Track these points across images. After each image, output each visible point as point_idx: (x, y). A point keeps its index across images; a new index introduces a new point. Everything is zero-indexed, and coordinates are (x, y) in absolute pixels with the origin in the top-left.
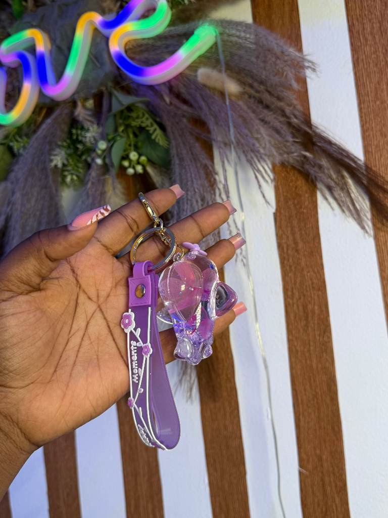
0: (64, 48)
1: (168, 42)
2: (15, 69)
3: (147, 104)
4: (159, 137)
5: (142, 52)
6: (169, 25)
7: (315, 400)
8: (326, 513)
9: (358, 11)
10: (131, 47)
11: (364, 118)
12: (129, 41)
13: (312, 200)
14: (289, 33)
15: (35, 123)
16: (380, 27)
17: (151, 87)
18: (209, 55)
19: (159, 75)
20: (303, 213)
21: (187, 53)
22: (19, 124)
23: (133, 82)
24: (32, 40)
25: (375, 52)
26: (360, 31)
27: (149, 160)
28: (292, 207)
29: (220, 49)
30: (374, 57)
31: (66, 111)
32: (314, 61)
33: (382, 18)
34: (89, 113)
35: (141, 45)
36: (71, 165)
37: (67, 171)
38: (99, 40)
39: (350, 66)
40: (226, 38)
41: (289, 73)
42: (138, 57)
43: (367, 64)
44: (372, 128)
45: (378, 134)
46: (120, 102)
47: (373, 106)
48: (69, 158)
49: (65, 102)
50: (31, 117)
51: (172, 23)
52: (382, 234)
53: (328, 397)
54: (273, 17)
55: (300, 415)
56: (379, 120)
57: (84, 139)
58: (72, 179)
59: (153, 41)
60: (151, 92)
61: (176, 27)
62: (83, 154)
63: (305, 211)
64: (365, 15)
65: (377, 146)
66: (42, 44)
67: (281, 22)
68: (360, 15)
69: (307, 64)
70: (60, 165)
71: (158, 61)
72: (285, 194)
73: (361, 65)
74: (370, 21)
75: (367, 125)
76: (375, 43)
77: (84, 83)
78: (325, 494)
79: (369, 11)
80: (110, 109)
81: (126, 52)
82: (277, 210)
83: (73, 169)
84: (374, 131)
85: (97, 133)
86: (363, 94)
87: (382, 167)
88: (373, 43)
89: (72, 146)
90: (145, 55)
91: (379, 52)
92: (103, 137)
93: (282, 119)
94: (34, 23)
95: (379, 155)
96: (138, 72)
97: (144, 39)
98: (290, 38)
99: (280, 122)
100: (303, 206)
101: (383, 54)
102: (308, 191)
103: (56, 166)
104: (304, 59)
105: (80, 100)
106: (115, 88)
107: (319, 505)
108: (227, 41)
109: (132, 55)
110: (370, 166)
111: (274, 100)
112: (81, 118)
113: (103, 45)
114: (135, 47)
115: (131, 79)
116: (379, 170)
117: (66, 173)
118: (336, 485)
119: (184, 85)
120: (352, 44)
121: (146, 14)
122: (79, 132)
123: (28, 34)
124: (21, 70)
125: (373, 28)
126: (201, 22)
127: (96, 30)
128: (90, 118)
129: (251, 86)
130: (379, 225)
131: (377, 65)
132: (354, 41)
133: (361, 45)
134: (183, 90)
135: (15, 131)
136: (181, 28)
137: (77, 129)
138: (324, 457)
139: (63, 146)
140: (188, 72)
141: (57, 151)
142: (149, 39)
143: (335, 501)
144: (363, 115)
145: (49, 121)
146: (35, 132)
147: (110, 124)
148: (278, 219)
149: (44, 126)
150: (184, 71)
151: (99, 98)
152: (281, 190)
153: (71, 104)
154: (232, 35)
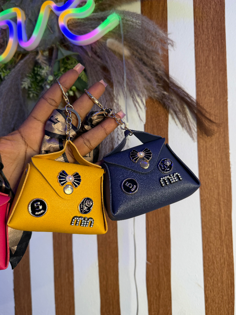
0: (33, 20)
1: (92, 22)
2: (5, 30)
3: (78, 56)
4: (83, 76)
5: (77, 26)
6: (93, 12)
7: (158, 227)
8: (158, 285)
9: (200, 14)
10: (71, 23)
11: (198, 76)
12: (70, 20)
13: (166, 119)
14: (161, 23)
15: (15, 62)
16: (212, 25)
17: (81, 47)
18: (115, 31)
19: (85, 40)
20: (160, 126)
21: (102, 29)
22: (6, 62)
23: (71, 43)
24: (15, 14)
25: (208, 39)
26: (201, 26)
27: (77, 89)
28: (154, 122)
29: (122, 28)
30: (207, 42)
31: (32, 57)
32: (173, 41)
33: (213, 19)
34: (45, 58)
35: (77, 23)
36: (33, 87)
37: (31, 91)
38: (53, 17)
39: (193, 45)
40: (125, 22)
41: (158, 45)
42: (74, 29)
43: (202, 45)
44: (202, 81)
45: (205, 85)
46: (62, 54)
47: (203, 69)
48: (32, 84)
49: (32, 51)
50: (12, 58)
51: (95, 11)
52: (202, 141)
53: (165, 226)
54: (153, 13)
55: (149, 234)
56: (206, 77)
57: (41, 74)
58: (33, 96)
59: (83, 20)
60: (81, 50)
61: (97, 14)
62: (40, 81)
63: (161, 125)
64: (204, 16)
65: (204, 92)
66: (21, 17)
67: (157, 16)
68: (201, 16)
69: (169, 42)
70: (27, 87)
71: (85, 33)
72: (151, 114)
73: (199, 45)
74: (206, 20)
75: (200, 80)
76: (208, 33)
77: (43, 41)
78: (159, 275)
79: (207, 14)
80: (57, 58)
81: (68, 26)
82: (146, 123)
83: (34, 90)
84: (203, 84)
85: (48, 71)
86: (199, 62)
87: (205, 104)
88: (207, 33)
89: (34, 77)
90: (79, 28)
91: (210, 39)
92: (52, 73)
93: (153, 72)
94: (17, 4)
95: (204, 97)
96: (74, 37)
97: (79, 19)
98: (161, 26)
99: (151, 74)
100: (160, 122)
101: (212, 40)
102: (164, 114)
103: (24, 88)
104: (168, 39)
105: (41, 51)
106: (61, 46)
107: (155, 281)
108: (126, 23)
109: (72, 28)
110: (199, 103)
111: (149, 60)
112: (40, 61)
113: (55, 21)
114: (73, 23)
115: (69, 41)
116: (204, 106)
117: (30, 92)
118: (165, 271)
119: (99, 48)
120: (195, 33)
121: (81, 4)
122: (39, 69)
123: (12, 10)
124: (8, 31)
125: (208, 25)
126: (111, 11)
127: (52, 11)
128: (45, 62)
129: (137, 51)
130: (201, 136)
131: (208, 46)
132: (197, 31)
133: (200, 34)
134: (98, 51)
135: (3, 66)
136: (100, 14)
137: (37, 67)
138: (160, 256)
139: (29, 77)
140: (102, 40)
141: (26, 79)
142: (81, 19)
143: (163, 280)
144: (198, 74)
145: (22, 61)
146: (14, 67)
147: (56, 66)
148: (146, 128)
149: (19, 64)
150: (100, 39)
151: (51, 50)
152: (149, 112)
153: (35, 53)
154: (129, 21)
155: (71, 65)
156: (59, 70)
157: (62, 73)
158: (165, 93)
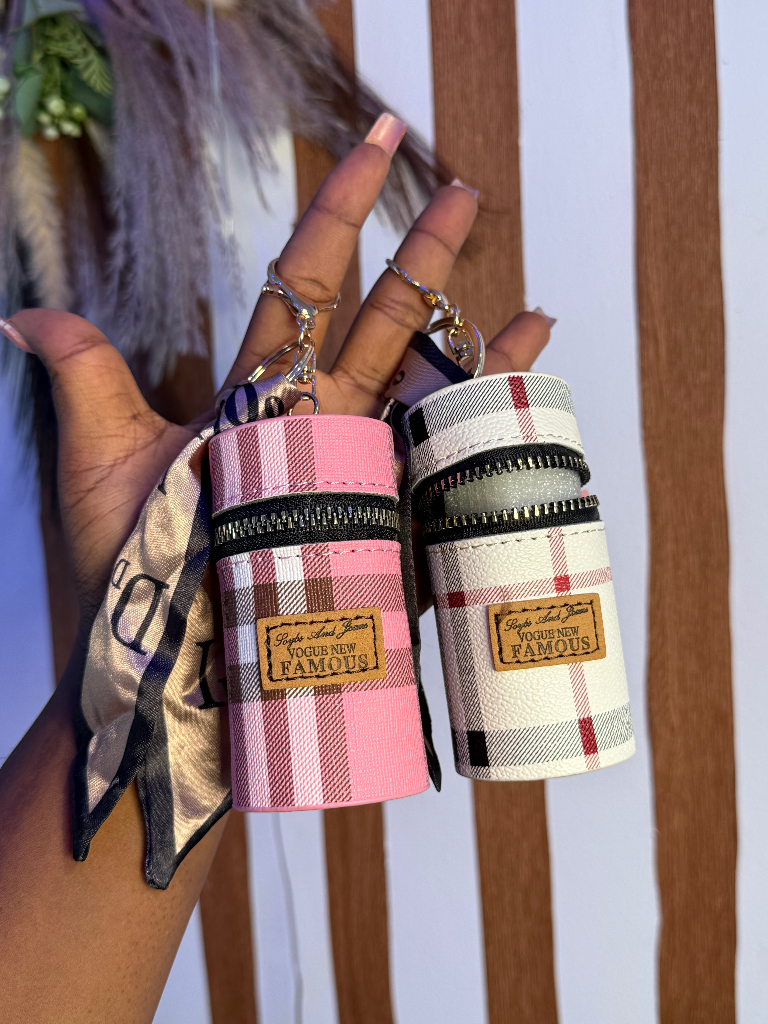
4: (94, 77)
27: (90, 113)
45: (457, 96)
46: (36, 7)
47: (453, 45)
65: (454, 119)
80: (20, 18)
86: (439, 23)
95: (456, 136)
144: (437, 61)
147: (20, 45)
155: (61, 44)
156: (29, 58)
157: (39, 67)
158: (341, 126)
